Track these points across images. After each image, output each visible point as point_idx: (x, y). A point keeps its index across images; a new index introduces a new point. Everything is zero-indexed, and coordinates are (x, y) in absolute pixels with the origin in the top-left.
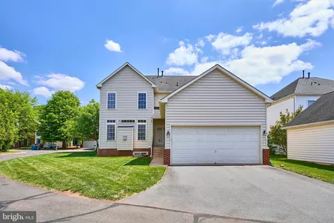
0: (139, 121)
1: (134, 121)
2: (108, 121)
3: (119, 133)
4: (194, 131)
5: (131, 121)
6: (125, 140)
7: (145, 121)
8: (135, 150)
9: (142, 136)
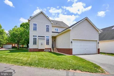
0: (46, 37)
1: (44, 37)
2: (33, 36)
3: (39, 42)
4: (79, 41)
5: (43, 37)
6: (42, 45)
7: (49, 37)
8: (46, 49)
9: (48, 43)
